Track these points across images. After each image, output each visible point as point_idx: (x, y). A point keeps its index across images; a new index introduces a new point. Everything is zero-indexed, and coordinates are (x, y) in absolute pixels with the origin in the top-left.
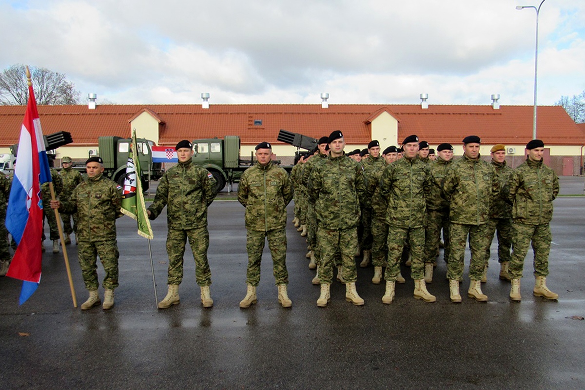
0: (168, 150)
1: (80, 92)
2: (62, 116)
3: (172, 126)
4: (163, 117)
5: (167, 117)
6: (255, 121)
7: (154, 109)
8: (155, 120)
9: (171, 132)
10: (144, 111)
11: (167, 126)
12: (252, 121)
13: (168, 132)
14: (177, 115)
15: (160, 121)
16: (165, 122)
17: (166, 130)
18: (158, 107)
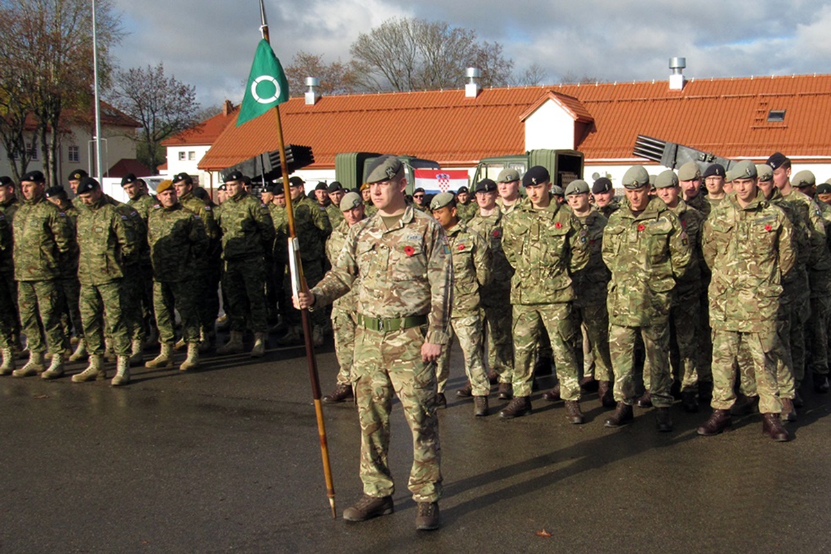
0: (440, 176)
1: (511, 61)
2: (420, 111)
3: (604, 126)
4: (592, 108)
5: (600, 108)
6: (772, 112)
7: (579, 94)
8: (568, 115)
9: (599, 138)
10: (549, 99)
11: (595, 127)
12: (764, 112)
13: (595, 138)
14: (618, 105)
15: (575, 116)
16: (593, 119)
17: (590, 134)
18: (587, 90)
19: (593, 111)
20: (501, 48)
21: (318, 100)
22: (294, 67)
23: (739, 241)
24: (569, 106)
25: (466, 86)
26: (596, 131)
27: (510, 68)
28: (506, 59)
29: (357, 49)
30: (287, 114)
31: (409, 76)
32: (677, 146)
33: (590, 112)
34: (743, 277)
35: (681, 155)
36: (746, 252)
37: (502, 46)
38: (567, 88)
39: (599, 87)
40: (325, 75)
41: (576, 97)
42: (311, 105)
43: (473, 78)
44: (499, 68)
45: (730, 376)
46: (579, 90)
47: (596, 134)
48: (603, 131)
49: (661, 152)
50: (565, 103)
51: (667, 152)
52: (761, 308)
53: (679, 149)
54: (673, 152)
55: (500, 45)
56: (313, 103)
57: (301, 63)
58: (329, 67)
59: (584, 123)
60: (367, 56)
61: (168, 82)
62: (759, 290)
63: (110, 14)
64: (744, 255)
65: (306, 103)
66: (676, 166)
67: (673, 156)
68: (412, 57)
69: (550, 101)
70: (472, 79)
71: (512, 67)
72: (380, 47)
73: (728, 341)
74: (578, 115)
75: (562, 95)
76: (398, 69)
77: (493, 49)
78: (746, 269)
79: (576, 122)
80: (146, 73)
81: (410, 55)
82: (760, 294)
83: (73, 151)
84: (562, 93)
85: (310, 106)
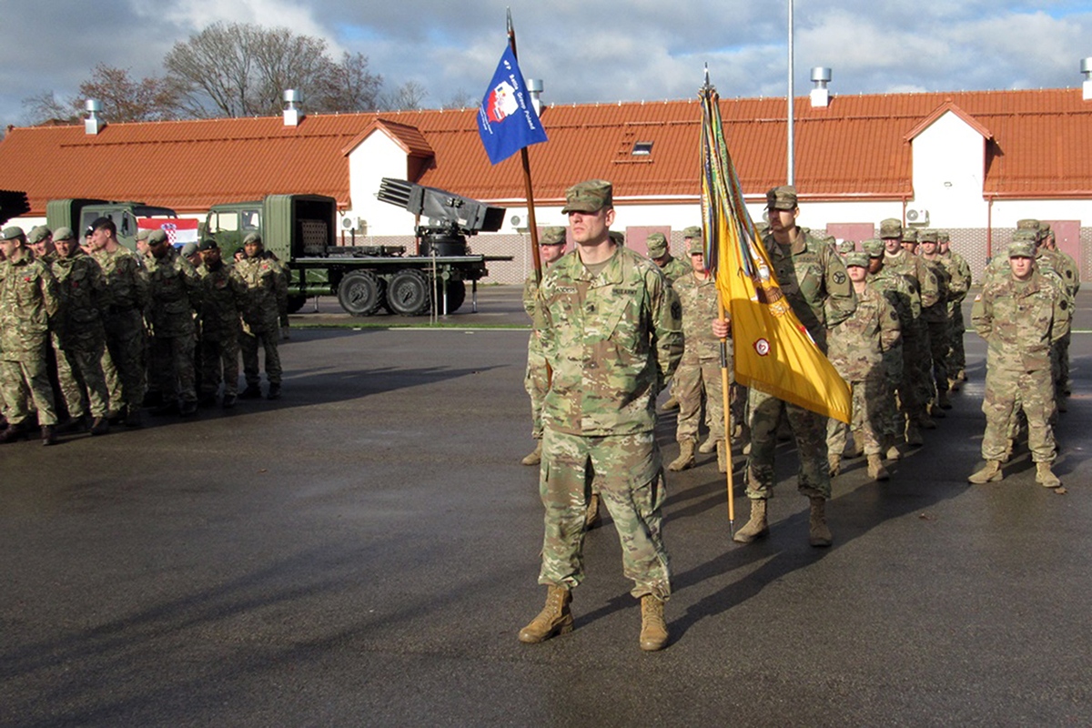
1: (379, 78)
3: (446, 161)
4: (433, 140)
5: (443, 139)
6: (638, 144)
7: (420, 123)
8: (399, 148)
9: (439, 176)
10: (375, 129)
11: (435, 162)
12: (629, 144)
13: (433, 176)
14: (464, 136)
15: (408, 150)
16: (434, 153)
17: (429, 170)
18: (430, 117)
19: (434, 143)
20: (365, 60)
21: (102, 128)
22: (93, 83)
23: (7, 290)
24: (401, 137)
25: (285, 112)
26: (435, 167)
27: (378, 86)
28: (373, 74)
29: (172, 62)
30: (62, 146)
31: (242, 96)
32: (423, 191)
33: (430, 145)
34: (9, 317)
35: (429, 200)
36: (12, 298)
37: (367, 58)
38: (406, 115)
39: (444, 113)
40: (135, 95)
41: (415, 126)
43: (294, 102)
44: (364, 85)
45: (16, 397)
46: (420, 118)
47: (436, 171)
48: (444, 166)
49: (407, 196)
50: (395, 133)
51: (414, 196)
52: (23, 342)
53: (426, 193)
54: (419, 197)
55: (365, 57)
56: (96, 132)
57: (102, 78)
58: (140, 83)
59: (421, 158)
60: (183, 70)
62: (21, 328)
64: (10, 300)
65: (87, 133)
66: (423, 212)
67: (419, 201)
68: (246, 71)
69: (378, 132)
70: (291, 104)
71: (381, 84)
72: (202, 58)
73: (9, 369)
74: (410, 149)
75: (394, 124)
76: (226, 86)
77: (356, 62)
78: (11, 311)
79: (409, 157)
81: (243, 69)
82: (22, 331)
84: (395, 121)
85: (92, 136)
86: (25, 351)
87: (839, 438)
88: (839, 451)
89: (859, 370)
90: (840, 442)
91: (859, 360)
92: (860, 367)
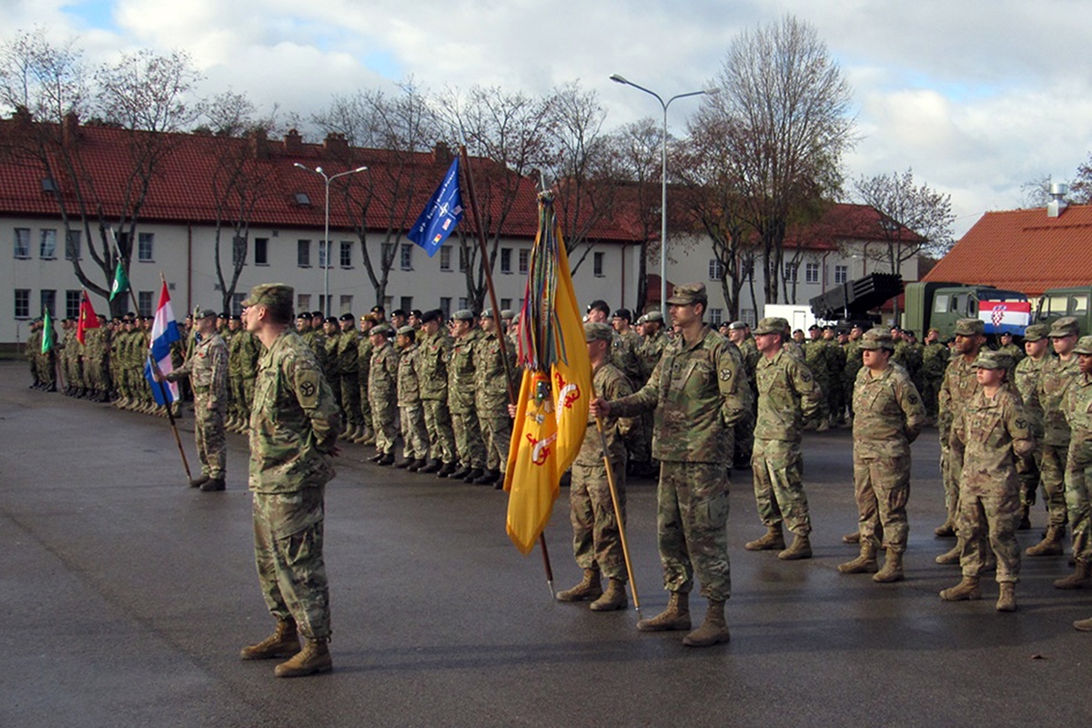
21: (1064, 211)
30: (1025, 230)
42: (1054, 218)
56: (1057, 215)
61: (918, 191)
63: (844, 116)
65: (1049, 216)
80: (892, 181)
83: (812, 269)
86: (487, 410)
87: (972, 559)
88: (971, 573)
89: (979, 484)
90: (974, 562)
91: (981, 472)
92: (982, 481)
